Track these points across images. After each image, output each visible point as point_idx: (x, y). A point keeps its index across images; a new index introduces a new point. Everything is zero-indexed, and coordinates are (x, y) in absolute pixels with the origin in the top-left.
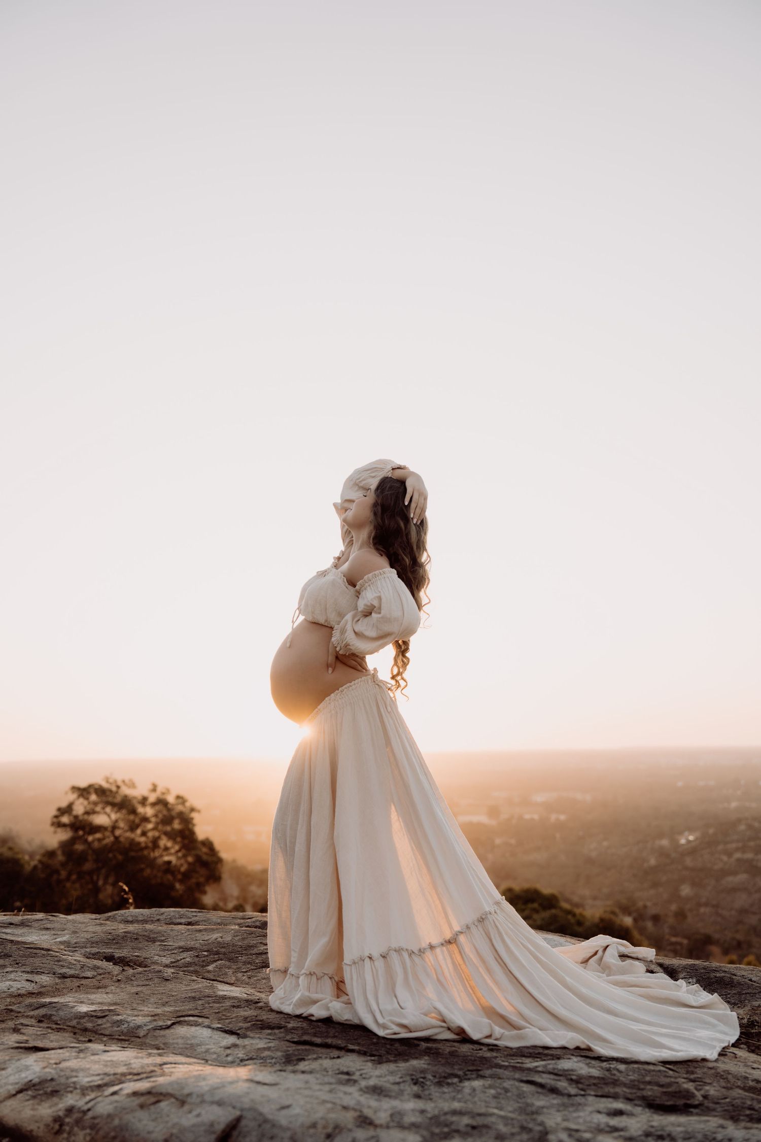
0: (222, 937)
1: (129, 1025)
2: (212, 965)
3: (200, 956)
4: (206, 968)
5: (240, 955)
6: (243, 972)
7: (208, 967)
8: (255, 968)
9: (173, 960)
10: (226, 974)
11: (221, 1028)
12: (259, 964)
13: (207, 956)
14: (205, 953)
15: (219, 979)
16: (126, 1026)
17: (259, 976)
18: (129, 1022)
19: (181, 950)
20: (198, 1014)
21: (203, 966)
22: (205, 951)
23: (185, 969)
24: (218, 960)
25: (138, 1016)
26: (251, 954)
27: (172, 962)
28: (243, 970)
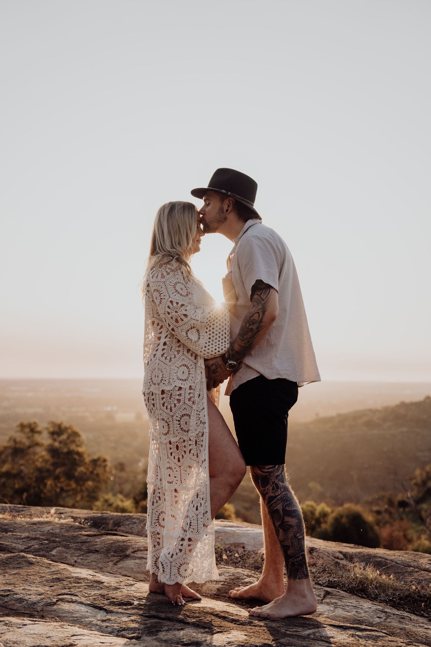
0: (52, 530)
1: (27, 602)
2: (54, 551)
3: (44, 544)
4: (50, 553)
5: (70, 543)
6: (77, 556)
7: (52, 552)
8: (83, 553)
9: (26, 547)
10: (66, 558)
11: (90, 604)
12: (86, 551)
13: (47, 544)
14: (46, 542)
15: (63, 561)
16: (25, 602)
17: (89, 559)
18: (27, 600)
19: (29, 539)
20: (69, 593)
21: (48, 552)
22: (45, 540)
23: (37, 553)
24: (56, 547)
25: (31, 595)
26: (77, 543)
27: (26, 548)
28: (76, 555)
